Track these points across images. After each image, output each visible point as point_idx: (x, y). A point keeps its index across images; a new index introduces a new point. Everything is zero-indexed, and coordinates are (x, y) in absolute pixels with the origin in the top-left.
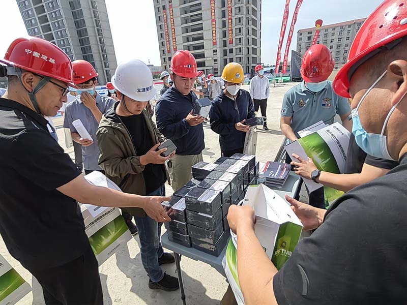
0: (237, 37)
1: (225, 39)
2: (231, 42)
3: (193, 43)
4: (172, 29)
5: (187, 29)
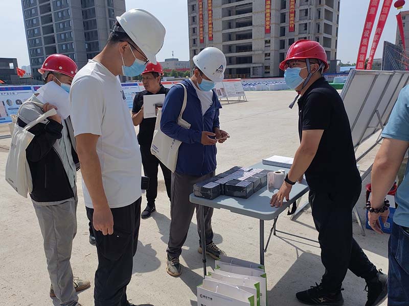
0: (302, 22)
1: (283, 25)
2: (292, 29)
3: (237, 30)
4: (209, 10)
5: (230, 11)
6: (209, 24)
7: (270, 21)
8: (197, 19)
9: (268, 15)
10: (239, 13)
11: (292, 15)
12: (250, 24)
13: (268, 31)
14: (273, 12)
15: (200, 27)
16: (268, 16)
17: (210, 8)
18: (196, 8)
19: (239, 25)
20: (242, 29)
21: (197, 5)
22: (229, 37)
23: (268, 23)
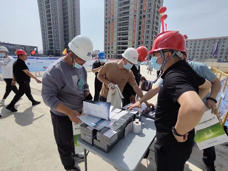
0: (146, 40)
1: (139, 41)
3: (122, 41)
6: (112, 38)
8: (107, 36)
11: (143, 37)
12: (127, 39)
14: (136, 36)
15: (108, 39)
19: (123, 39)
20: (124, 41)
21: (108, 31)
22: (119, 44)
23: (134, 40)
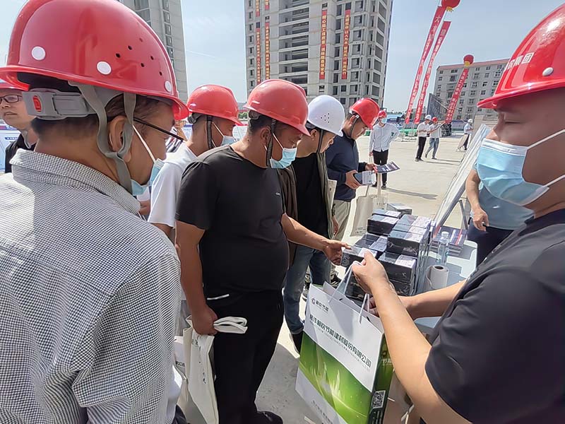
1: (336, 72)
2: (345, 77)
3: (293, 74)
4: (266, 54)
5: (286, 56)
6: (266, 67)
7: (324, 67)
8: (255, 62)
9: (323, 61)
10: (295, 58)
11: (345, 63)
12: (306, 69)
13: (322, 77)
14: (327, 59)
15: (257, 70)
16: (322, 64)
17: (267, 52)
18: (254, 50)
19: (295, 70)
20: (297, 73)
21: (255, 48)
23: (322, 69)
